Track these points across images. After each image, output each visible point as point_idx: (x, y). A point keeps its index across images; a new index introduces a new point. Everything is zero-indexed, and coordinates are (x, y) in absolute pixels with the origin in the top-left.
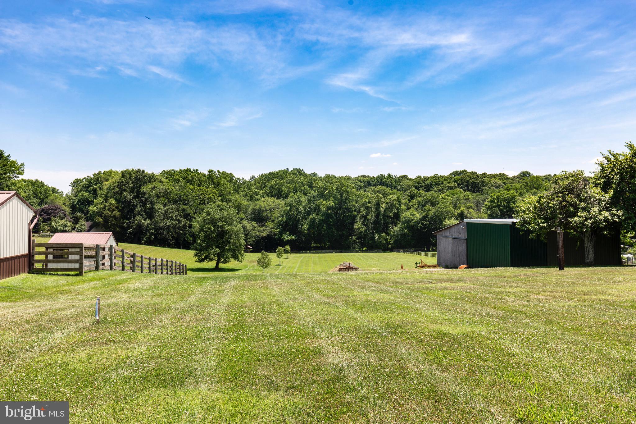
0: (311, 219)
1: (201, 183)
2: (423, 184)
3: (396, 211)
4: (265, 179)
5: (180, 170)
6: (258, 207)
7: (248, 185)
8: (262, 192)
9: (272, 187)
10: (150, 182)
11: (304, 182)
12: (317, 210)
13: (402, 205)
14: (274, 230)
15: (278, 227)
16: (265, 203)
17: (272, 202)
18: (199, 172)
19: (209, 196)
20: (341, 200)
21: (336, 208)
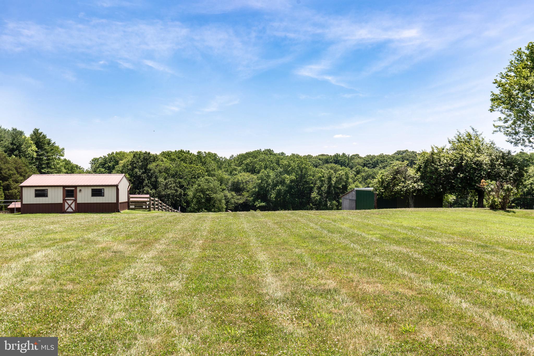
0: (278, 189)
1: (192, 162)
2: (371, 162)
3: (344, 184)
4: (242, 158)
5: (176, 151)
6: (236, 180)
7: (228, 162)
8: (240, 168)
9: (247, 164)
10: (154, 161)
11: (273, 161)
12: (282, 182)
13: (349, 179)
14: (248, 198)
15: (252, 196)
16: (242, 177)
17: (247, 176)
18: (190, 152)
19: (199, 172)
20: (301, 175)
21: (297, 181)
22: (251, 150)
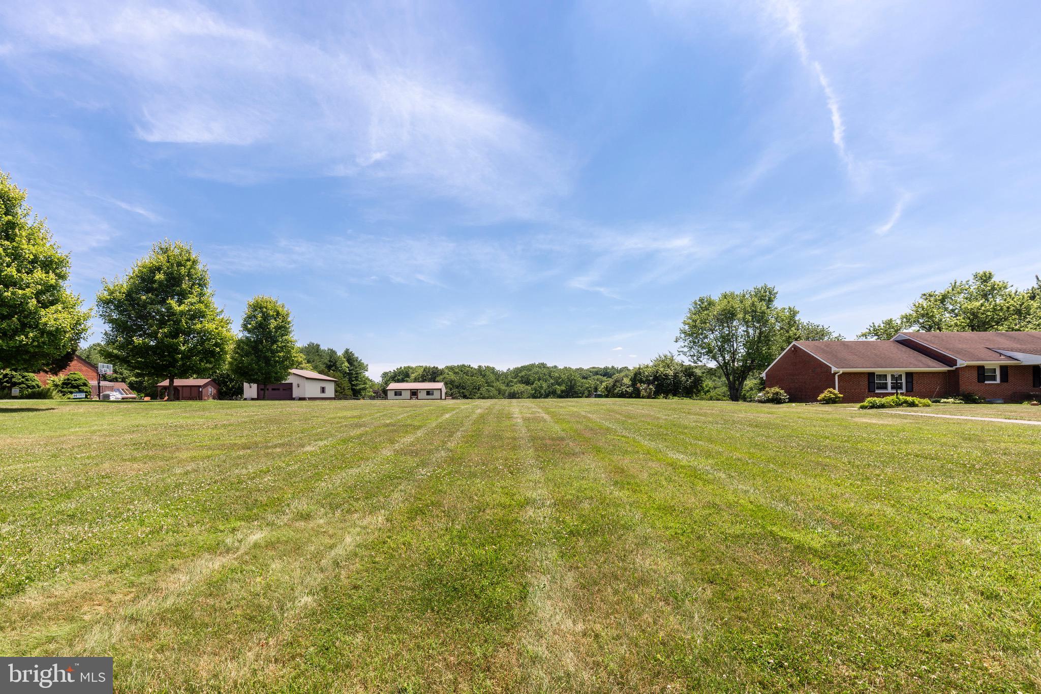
1: (473, 375)
4: (518, 371)
6: (512, 391)
7: (505, 375)
9: (522, 377)
11: (546, 373)
20: (571, 386)
21: (567, 392)
22: (527, 363)
